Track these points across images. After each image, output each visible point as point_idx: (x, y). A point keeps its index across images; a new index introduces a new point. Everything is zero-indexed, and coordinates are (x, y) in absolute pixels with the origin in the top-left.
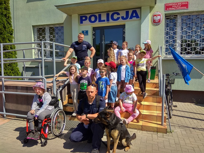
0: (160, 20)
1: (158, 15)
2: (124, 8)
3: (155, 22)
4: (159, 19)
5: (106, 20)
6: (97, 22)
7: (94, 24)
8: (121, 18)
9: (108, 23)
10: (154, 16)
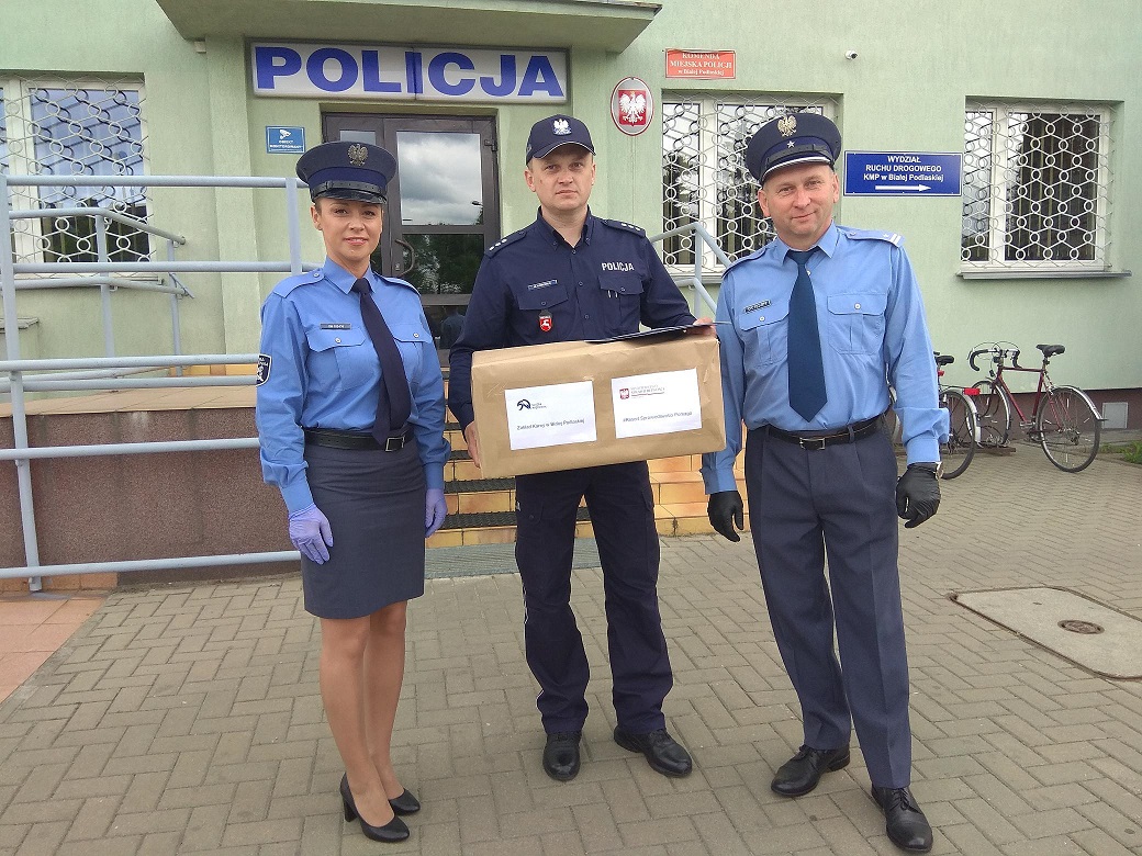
0: (643, 114)
1: (637, 94)
2: (496, 42)
3: (627, 122)
4: (641, 109)
5: (404, 87)
6: (357, 90)
7: (339, 99)
8: (478, 81)
9: (415, 100)
10: (621, 93)
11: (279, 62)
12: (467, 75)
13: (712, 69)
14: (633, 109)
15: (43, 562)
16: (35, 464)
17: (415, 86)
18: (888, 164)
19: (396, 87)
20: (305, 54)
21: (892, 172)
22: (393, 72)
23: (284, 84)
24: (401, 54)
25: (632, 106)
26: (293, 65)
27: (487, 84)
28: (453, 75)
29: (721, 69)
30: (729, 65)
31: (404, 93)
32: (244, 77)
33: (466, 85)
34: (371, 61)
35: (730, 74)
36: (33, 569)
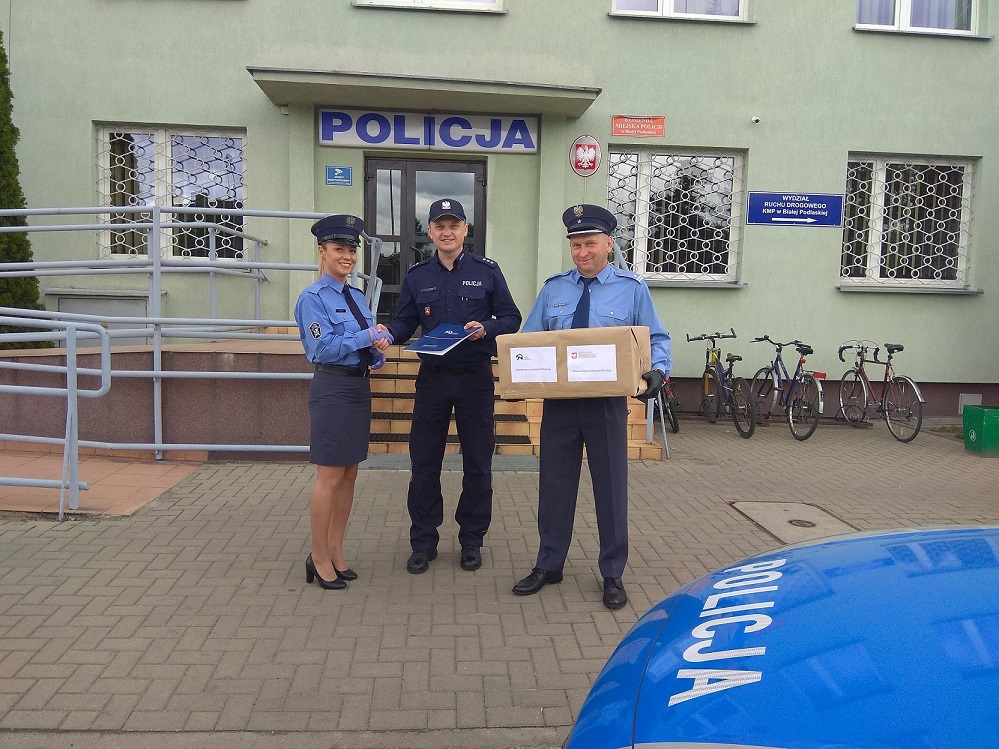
0: (593, 162)
1: (590, 147)
2: (488, 110)
3: (581, 167)
4: (592, 158)
5: (422, 141)
6: (390, 142)
7: (376, 148)
8: (474, 139)
9: (429, 150)
10: (578, 146)
11: (337, 122)
12: (466, 132)
13: (648, 130)
14: (586, 158)
15: (164, 441)
16: (164, 381)
17: (430, 140)
18: (783, 201)
19: (416, 141)
20: (355, 117)
21: (786, 208)
22: (415, 131)
23: (339, 138)
24: (422, 117)
25: (586, 155)
26: (346, 124)
27: (480, 139)
28: (457, 132)
29: (653, 130)
30: (660, 127)
31: (422, 145)
32: (312, 132)
33: (466, 140)
34: (400, 122)
35: (660, 133)
36: (159, 445)
